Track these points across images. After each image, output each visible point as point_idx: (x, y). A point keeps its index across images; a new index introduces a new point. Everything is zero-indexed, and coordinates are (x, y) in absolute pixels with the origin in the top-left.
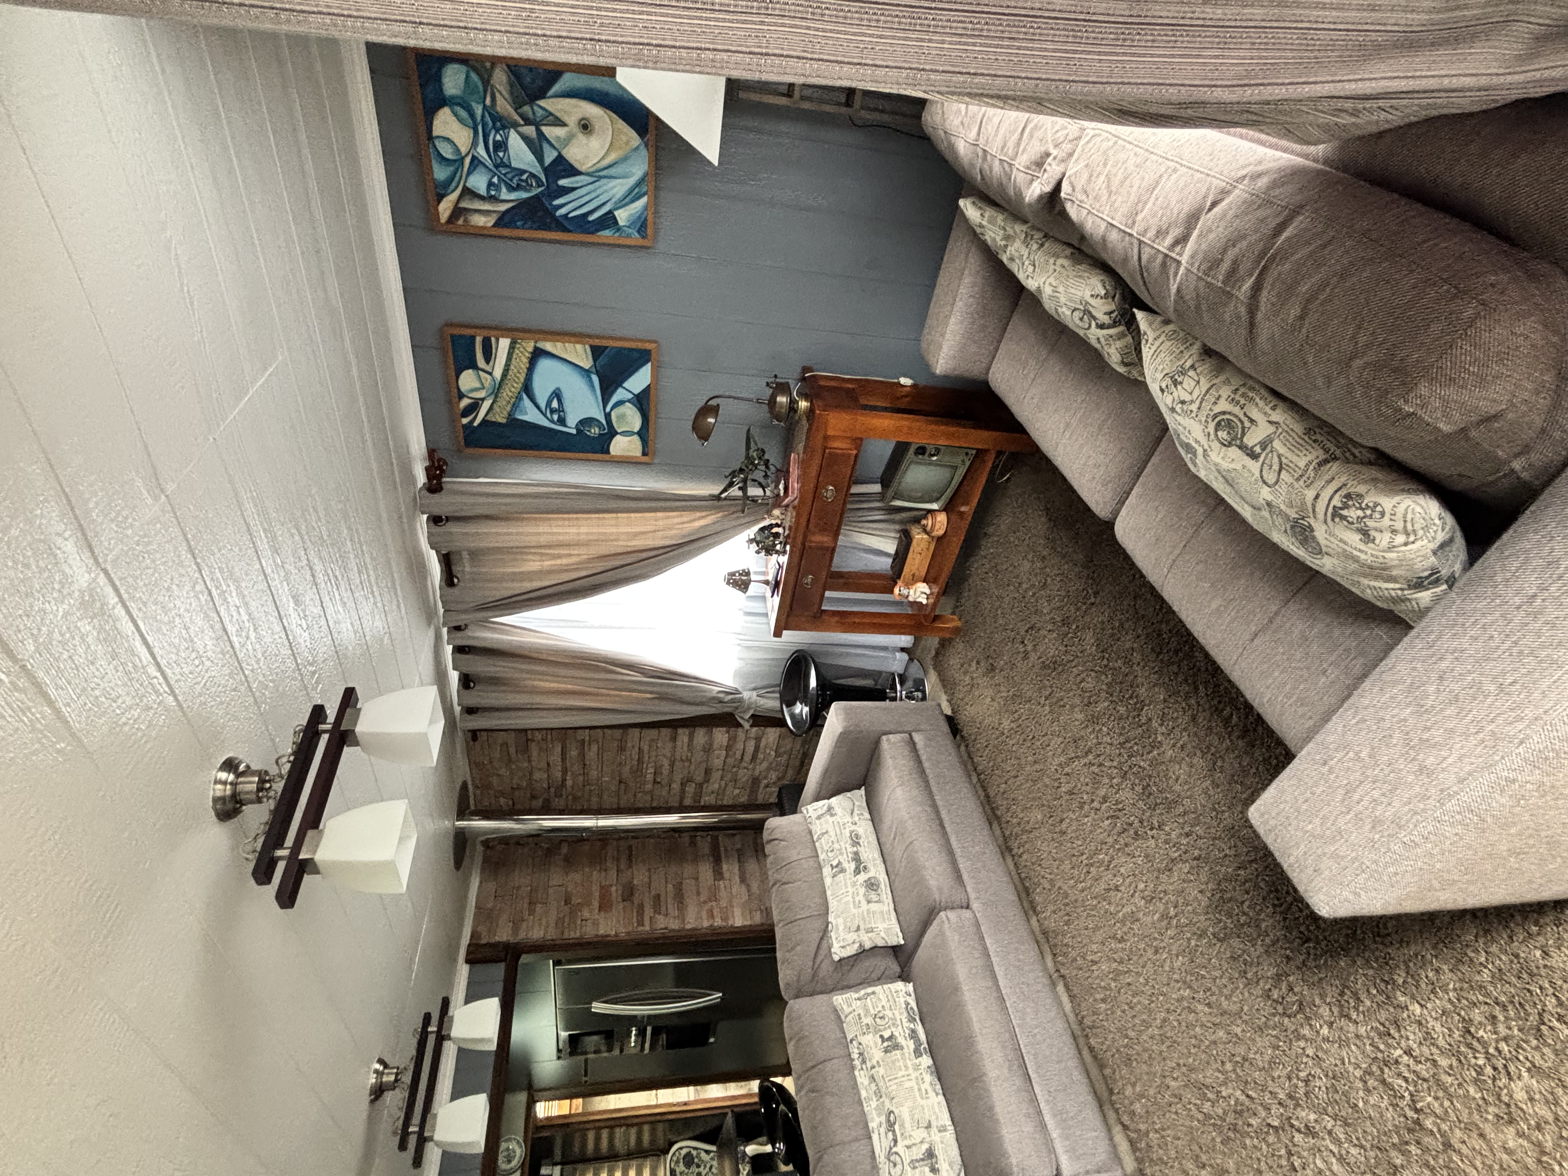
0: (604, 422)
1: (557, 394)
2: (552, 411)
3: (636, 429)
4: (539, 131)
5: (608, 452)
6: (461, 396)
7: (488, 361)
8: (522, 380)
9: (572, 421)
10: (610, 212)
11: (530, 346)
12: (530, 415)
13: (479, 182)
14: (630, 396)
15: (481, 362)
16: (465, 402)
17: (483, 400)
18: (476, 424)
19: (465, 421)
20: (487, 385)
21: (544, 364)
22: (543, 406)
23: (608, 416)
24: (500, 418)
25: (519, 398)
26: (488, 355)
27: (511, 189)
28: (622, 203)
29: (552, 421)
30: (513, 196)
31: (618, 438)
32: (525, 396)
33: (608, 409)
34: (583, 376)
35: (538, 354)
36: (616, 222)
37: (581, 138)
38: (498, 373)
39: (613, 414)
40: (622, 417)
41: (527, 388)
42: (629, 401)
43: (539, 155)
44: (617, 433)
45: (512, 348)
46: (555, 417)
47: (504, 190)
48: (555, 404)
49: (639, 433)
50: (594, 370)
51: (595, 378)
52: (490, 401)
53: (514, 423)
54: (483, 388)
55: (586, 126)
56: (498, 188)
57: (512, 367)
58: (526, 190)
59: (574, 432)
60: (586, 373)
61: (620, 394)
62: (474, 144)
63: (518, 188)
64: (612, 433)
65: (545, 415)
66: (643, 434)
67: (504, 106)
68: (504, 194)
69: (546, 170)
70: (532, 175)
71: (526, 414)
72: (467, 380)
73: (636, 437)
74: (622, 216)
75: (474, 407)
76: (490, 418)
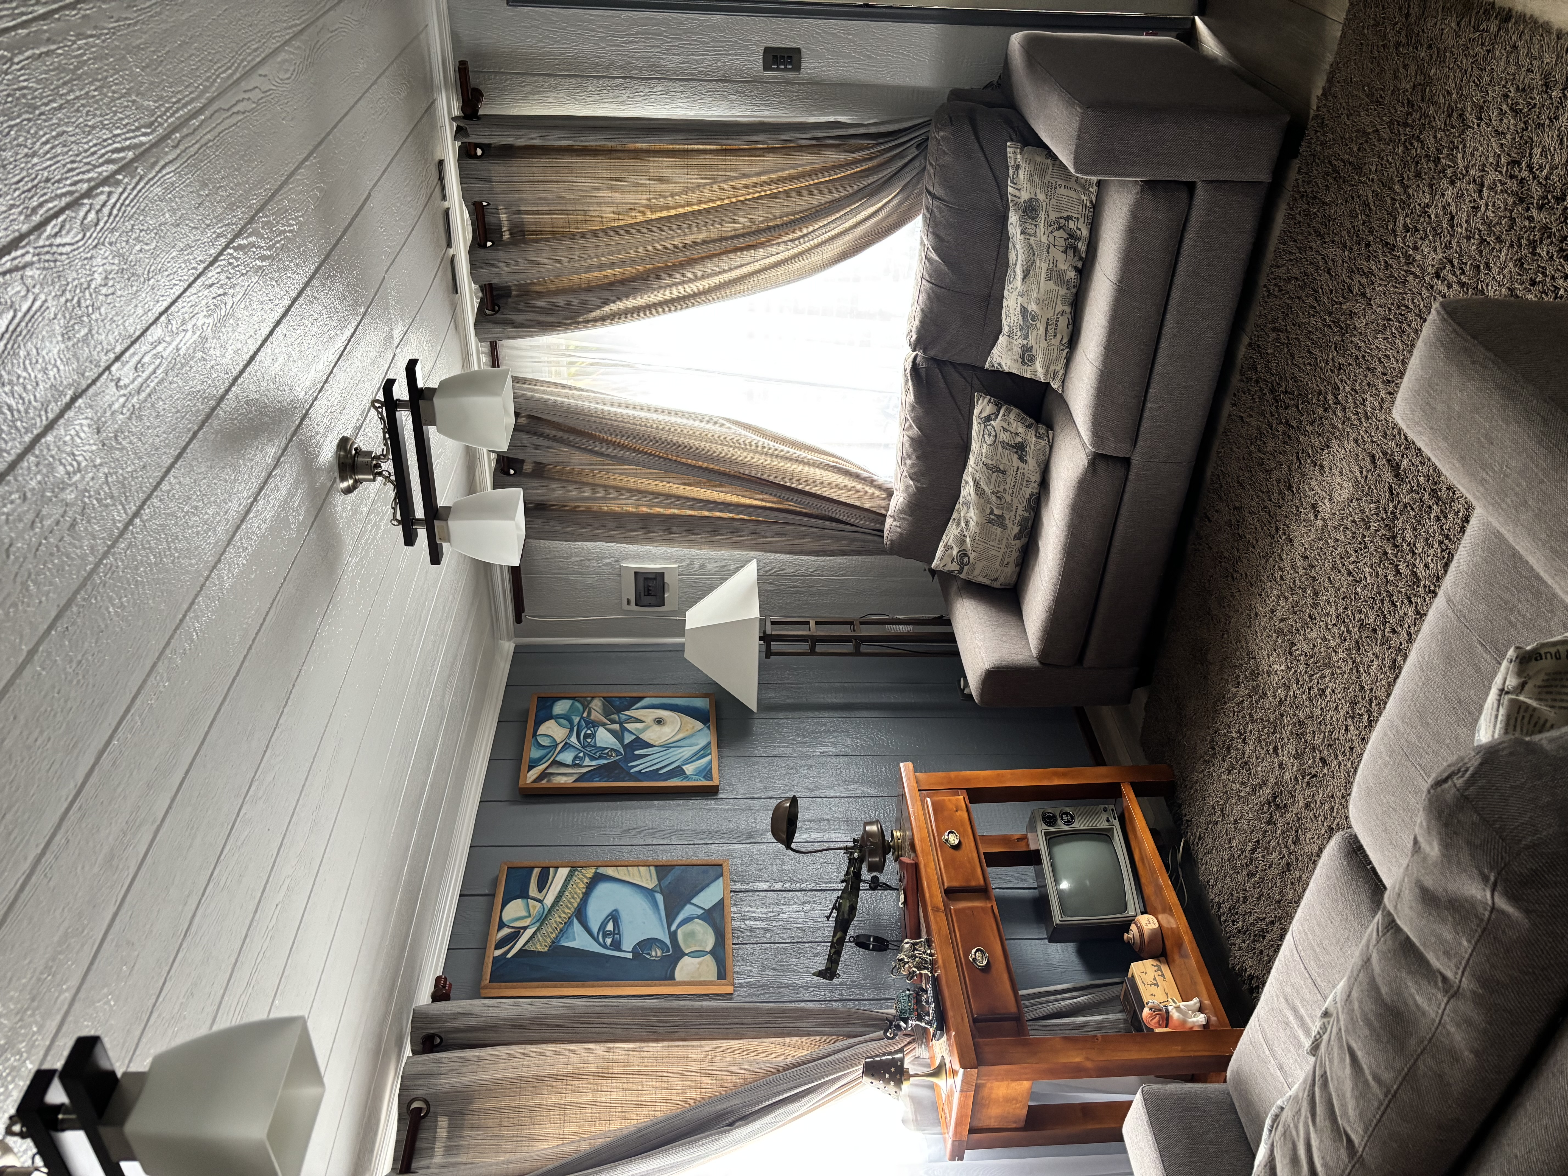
0: (668, 941)
1: (614, 917)
2: (606, 935)
3: (709, 948)
4: (622, 727)
5: (672, 978)
6: (502, 925)
7: (540, 890)
8: (576, 905)
9: (628, 944)
10: (679, 767)
11: (590, 873)
12: (580, 940)
13: (567, 757)
14: (700, 912)
15: (533, 891)
16: (505, 931)
17: (525, 928)
18: (509, 956)
19: (498, 953)
20: (534, 912)
21: (602, 888)
22: (595, 930)
23: (673, 936)
24: (541, 946)
25: (568, 923)
26: (543, 884)
27: (592, 758)
28: (688, 761)
29: (604, 946)
30: (594, 763)
31: (686, 960)
32: (575, 921)
33: (673, 928)
34: (646, 897)
35: (598, 879)
36: (684, 772)
37: (656, 728)
38: (549, 900)
39: (679, 932)
40: (691, 935)
41: (580, 914)
42: (699, 917)
43: (620, 739)
44: (683, 954)
45: (570, 876)
46: (609, 941)
47: (587, 759)
48: (610, 927)
49: (713, 952)
50: (658, 889)
51: (659, 898)
52: (533, 930)
53: (557, 951)
54: (530, 916)
55: (659, 721)
56: (582, 759)
57: (567, 893)
58: (605, 758)
59: (630, 956)
60: (648, 893)
61: (688, 911)
62: (569, 736)
63: (600, 757)
64: (678, 954)
65: (596, 940)
66: (718, 953)
67: (596, 715)
68: (587, 762)
69: (625, 747)
70: (612, 750)
71: (574, 939)
72: (515, 910)
73: (709, 957)
74: (689, 769)
75: (515, 935)
76: (531, 947)
